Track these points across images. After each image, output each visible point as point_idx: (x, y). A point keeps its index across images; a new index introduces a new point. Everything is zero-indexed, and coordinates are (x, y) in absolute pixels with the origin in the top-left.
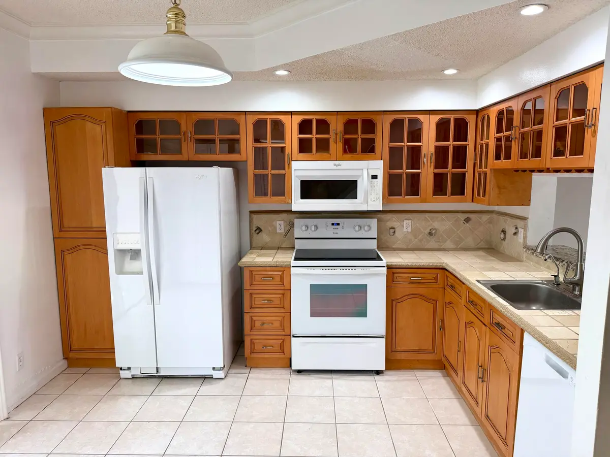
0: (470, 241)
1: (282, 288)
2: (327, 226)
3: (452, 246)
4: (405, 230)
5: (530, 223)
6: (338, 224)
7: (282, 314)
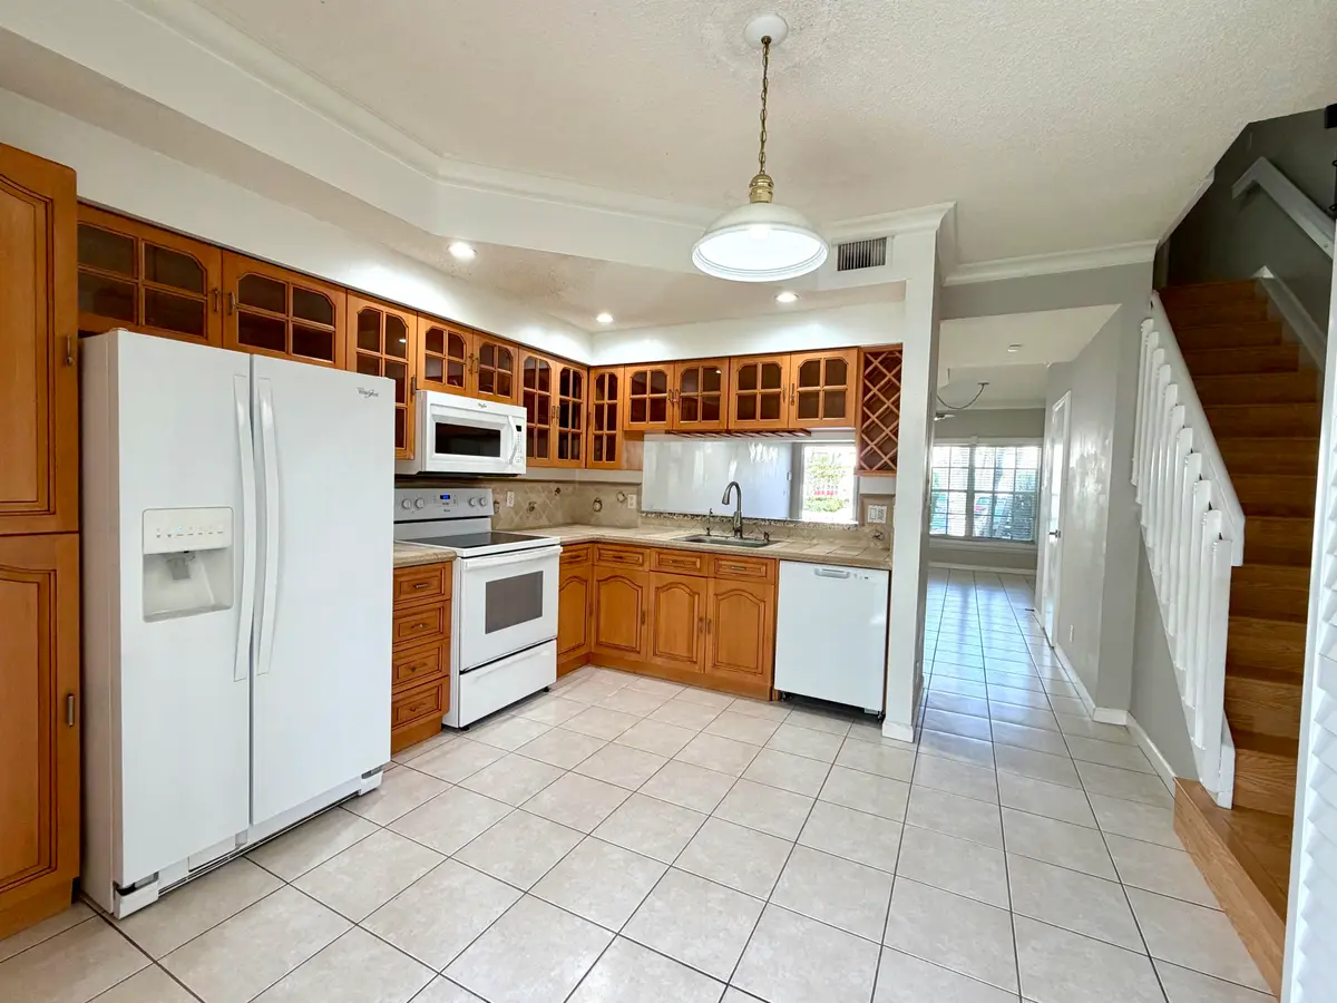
0: (559, 517)
1: (440, 598)
2: (435, 500)
3: (547, 523)
4: (508, 504)
5: (644, 488)
6: (449, 497)
7: (436, 644)
